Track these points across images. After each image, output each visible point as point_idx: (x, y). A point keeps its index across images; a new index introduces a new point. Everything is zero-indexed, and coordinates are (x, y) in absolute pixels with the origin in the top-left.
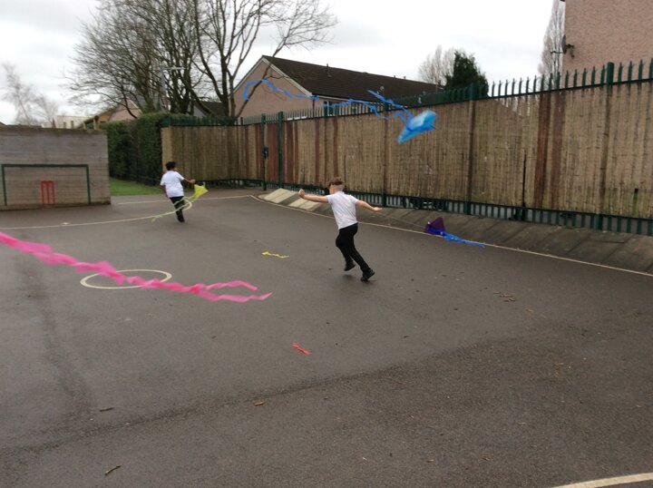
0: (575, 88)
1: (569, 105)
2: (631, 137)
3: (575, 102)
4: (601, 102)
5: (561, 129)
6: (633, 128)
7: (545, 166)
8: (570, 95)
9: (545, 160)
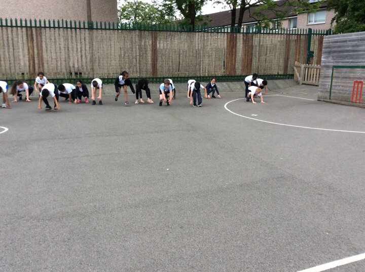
0: (45, 27)
1: (43, 34)
2: (75, 50)
3: (47, 34)
4: (59, 35)
5: (41, 45)
6: (75, 46)
7: (34, 60)
8: (43, 30)
9: (34, 58)
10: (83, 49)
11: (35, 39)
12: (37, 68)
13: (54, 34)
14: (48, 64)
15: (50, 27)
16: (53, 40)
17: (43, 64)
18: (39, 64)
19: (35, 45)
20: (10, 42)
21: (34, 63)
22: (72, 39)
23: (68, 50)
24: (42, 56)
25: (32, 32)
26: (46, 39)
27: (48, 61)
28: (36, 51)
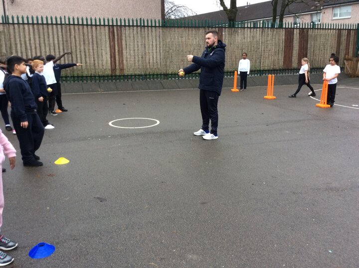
0: (125, 26)
1: (124, 32)
2: (151, 46)
3: (127, 32)
4: (137, 33)
5: (121, 42)
6: (151, 43)
7: (115, 57)
8: (123, 28)
9: (115, 55)
10: (158, 46)
11: (116, 37)
12: (117, 64)
13: (133, 32)
14: (127, 60)
15: (129, 26)
16: (132, 38)
17: (123, 61)
18: (119, 61)
19: (116, 43)
20: (95, 40)
21: (115, 59)
22: (148, 37)
23: (145, 47)
24: (122, 53)
25: (113, 30)
26: (126, 37)
27: (127, 58)
28: (117, 48)
